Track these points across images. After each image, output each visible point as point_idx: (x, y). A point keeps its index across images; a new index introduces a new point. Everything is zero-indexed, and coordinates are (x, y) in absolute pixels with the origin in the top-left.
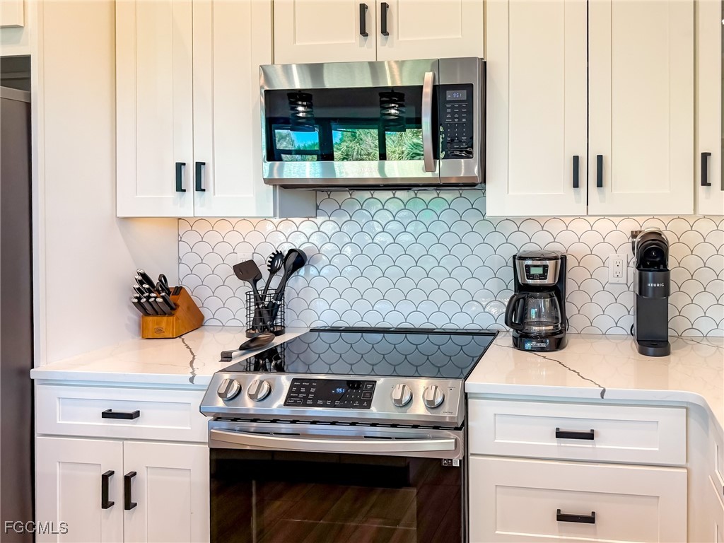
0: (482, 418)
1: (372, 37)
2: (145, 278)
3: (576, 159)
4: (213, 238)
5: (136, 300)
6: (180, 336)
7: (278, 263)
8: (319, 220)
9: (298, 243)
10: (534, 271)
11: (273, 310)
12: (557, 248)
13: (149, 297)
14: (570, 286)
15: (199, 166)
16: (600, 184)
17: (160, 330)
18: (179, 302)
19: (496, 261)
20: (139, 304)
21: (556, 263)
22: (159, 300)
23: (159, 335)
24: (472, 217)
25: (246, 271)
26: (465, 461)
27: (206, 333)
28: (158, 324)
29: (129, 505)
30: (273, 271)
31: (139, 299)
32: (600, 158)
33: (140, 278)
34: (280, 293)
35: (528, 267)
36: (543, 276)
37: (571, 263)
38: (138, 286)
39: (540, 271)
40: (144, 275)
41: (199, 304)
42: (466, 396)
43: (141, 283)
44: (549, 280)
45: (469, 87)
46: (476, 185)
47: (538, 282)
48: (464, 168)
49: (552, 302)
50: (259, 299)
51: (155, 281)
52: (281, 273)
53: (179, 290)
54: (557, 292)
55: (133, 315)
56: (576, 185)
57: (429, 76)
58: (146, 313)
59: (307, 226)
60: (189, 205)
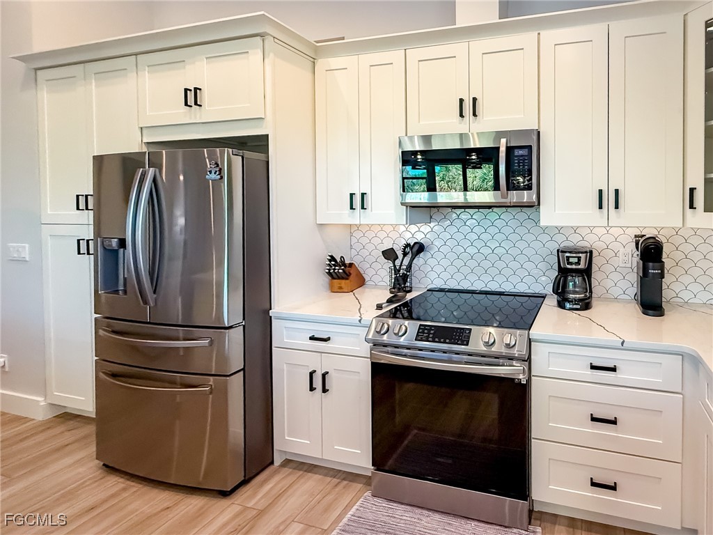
0: (540, 355)
1: (467, 118)
2: (332, 258)
3: (601, 191)
4: (370, 235)
5: (327, 271)
6: (352, 291)
7: (408, 250)
8: (432, 225)
9: (419, 237)
10: (571, 260)
11: (405, 277)
12: (585, 244)
13: (334, 269)
14: (594, 268)
15: (363, 195)
16: (617, 207)
17: (341, 288)
18: (351, 272)
19: (545, 252)
20: (329, 273)
21: (587, 256)
22: (340, 271)
23: (340, 290)
24: (529, 224)
25: (389, 254)
26: (529, 380)
27: (367, 290)
28: (340, 284)
29: (325, 390)
30: (405, 254)
31: (329, 270)
32: (617, 191)
33: (330, 258)
34: (409, 267)
35: (568, 258)
36: (578, 263)
37: (595, 253)
38: (328, 263)
39: (576, 260)
40: (332, 256)
41: (362, 272)
42: (530, 341)
43: (330, 261)
44: (582, 266)
45: (530, 147)
46: (535, 206)
47: (574, 267)
48: (526, 196)
49: (584, 279)
50: (397, 271)
51: (338, 260)
52: (410, 256)
53: (351, 265)
54: (587, 273)
55: (327, 278)
56: (601, 207)
57: (503, 141)
58: (333, 278)
59: (426, 228)
60: (357, 217)
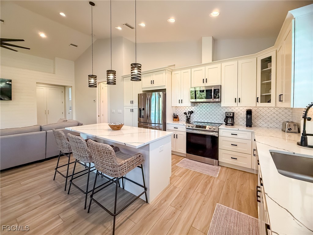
1: (204, 83)
3: (235, 99)
4: (180, 109)
5: (173, 116)
6: (178, 121)
8: (195, 107)
9: (192, 110)
11: (189, 119)
12: (233, 112)
14: (235, 117)
15: (182, 100)
16: (239, 102)
18: (177, 117)
19: (222, 113)
24: (218, 107)
25: (185, 113)
29: (177, 138)
30: (189, 114)
32: (239, 98)
33: (174, 114)
34: (190, 116)
35: (228, 114)
36: (230, 115)
37: (235, 114)
39: (230, 114)
44: (231, 116)
45: (219, 89)
46: (220, 102)
48: (217, 100)
49: (232, 119)
50: (187, 117)
52: (190, 114)
53: (177, 115)
54: (233, 118)
56: (235, 102)
57: (213, 88)
58: (174, 118)
59: (193, 108)
60: (180, 105)
